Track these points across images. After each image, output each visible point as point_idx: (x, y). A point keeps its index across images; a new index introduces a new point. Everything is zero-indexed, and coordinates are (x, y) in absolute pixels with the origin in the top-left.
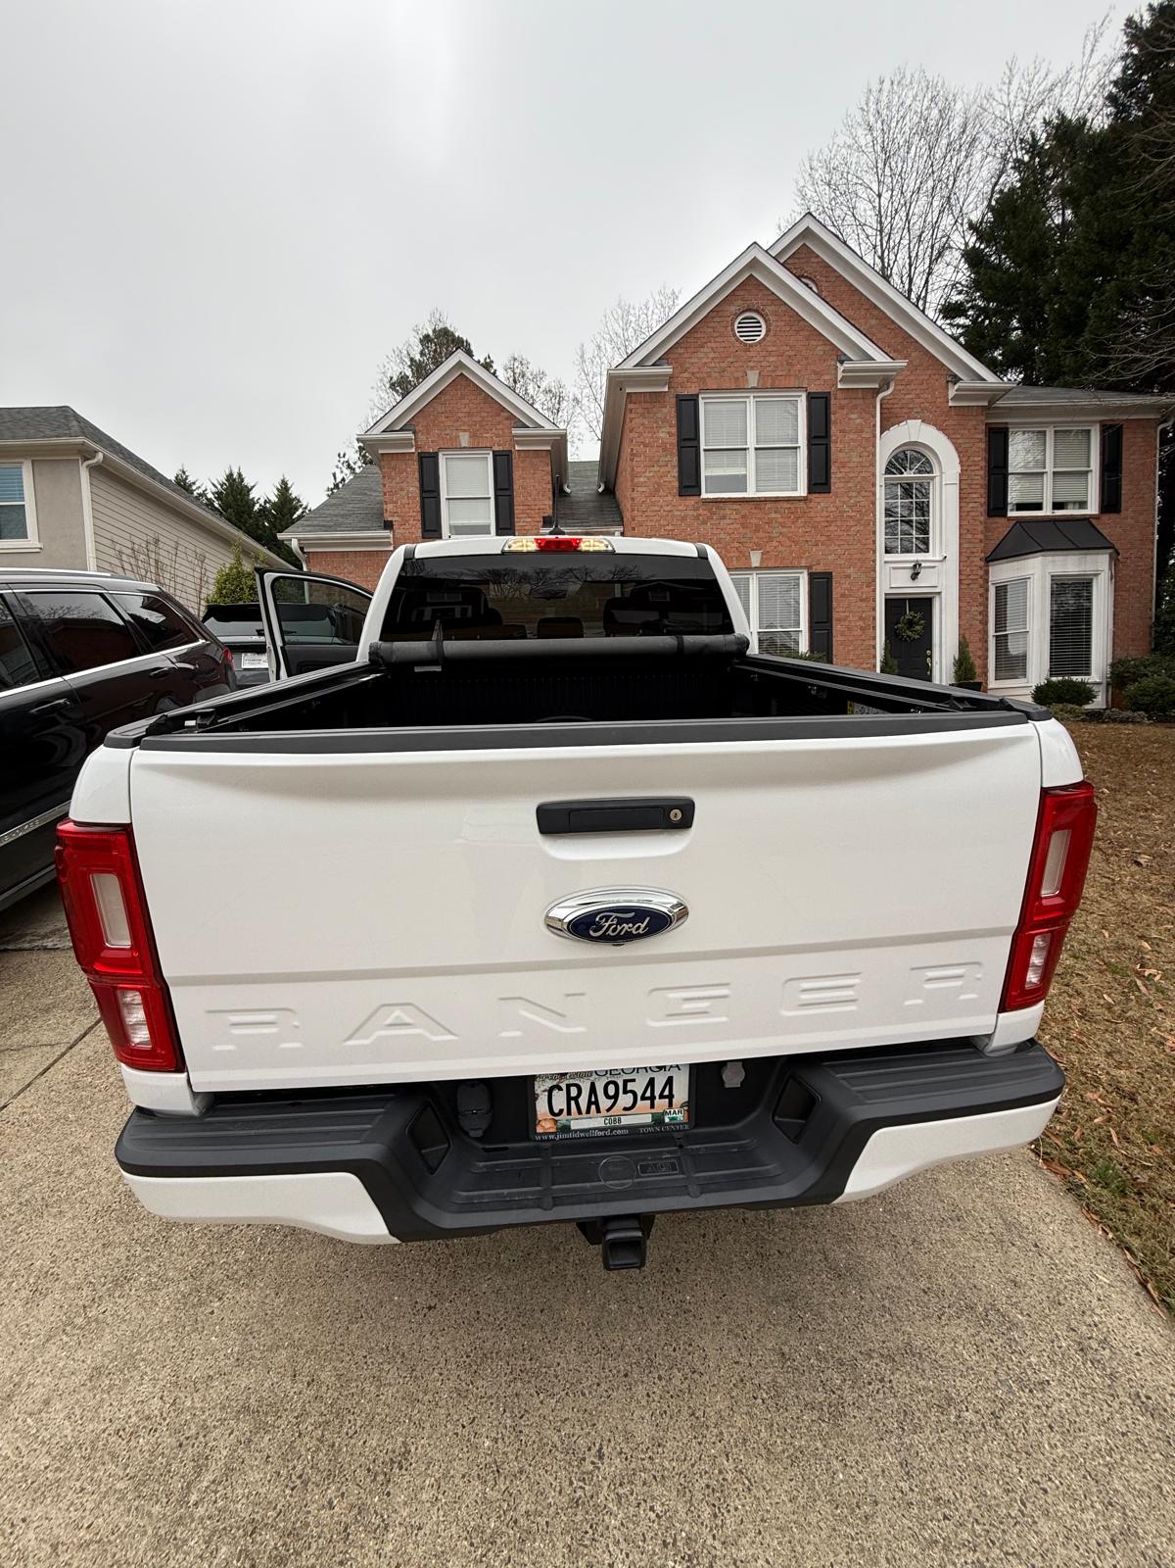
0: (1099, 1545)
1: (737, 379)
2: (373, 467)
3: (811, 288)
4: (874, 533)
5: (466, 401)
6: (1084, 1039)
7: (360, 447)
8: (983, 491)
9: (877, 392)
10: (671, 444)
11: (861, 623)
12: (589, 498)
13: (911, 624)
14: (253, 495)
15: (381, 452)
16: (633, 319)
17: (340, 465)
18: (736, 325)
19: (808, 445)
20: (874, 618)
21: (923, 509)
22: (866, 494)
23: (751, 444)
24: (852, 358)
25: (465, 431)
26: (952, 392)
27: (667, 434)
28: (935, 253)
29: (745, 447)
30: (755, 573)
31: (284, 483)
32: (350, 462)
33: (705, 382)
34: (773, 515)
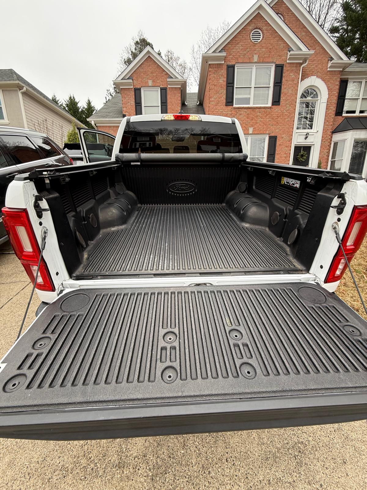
0: (330, 432)
1: (250, 58)
2: (119, 94)
3: (281, 19)
4: (294, 121)
5: (151, 67)
6: (344, 292)
7: (114, 87)
8: (335, 105)
9: (301, 64)
10: (224, 85)
11: (285, 155)
12: (194, 107)
13: (302, 156)
14: (79, 105)
15: (121, 87)
16: (213, 35)
17: (108, 94)
18: (251, 35)
19: (274, 86)
20: (290, 154)
21: (312, 112)
22: (293, 106)
23: (253, 85)
24: (293, 49)
25: (150, 79)
26: (329, 65)
27: (223, 81)
28: (330, 5)
29: (250, 86)
30: (250, 136)
31: (89, 101)
32: (111, 93)
33: (238, 60)
34: (258, 114)
